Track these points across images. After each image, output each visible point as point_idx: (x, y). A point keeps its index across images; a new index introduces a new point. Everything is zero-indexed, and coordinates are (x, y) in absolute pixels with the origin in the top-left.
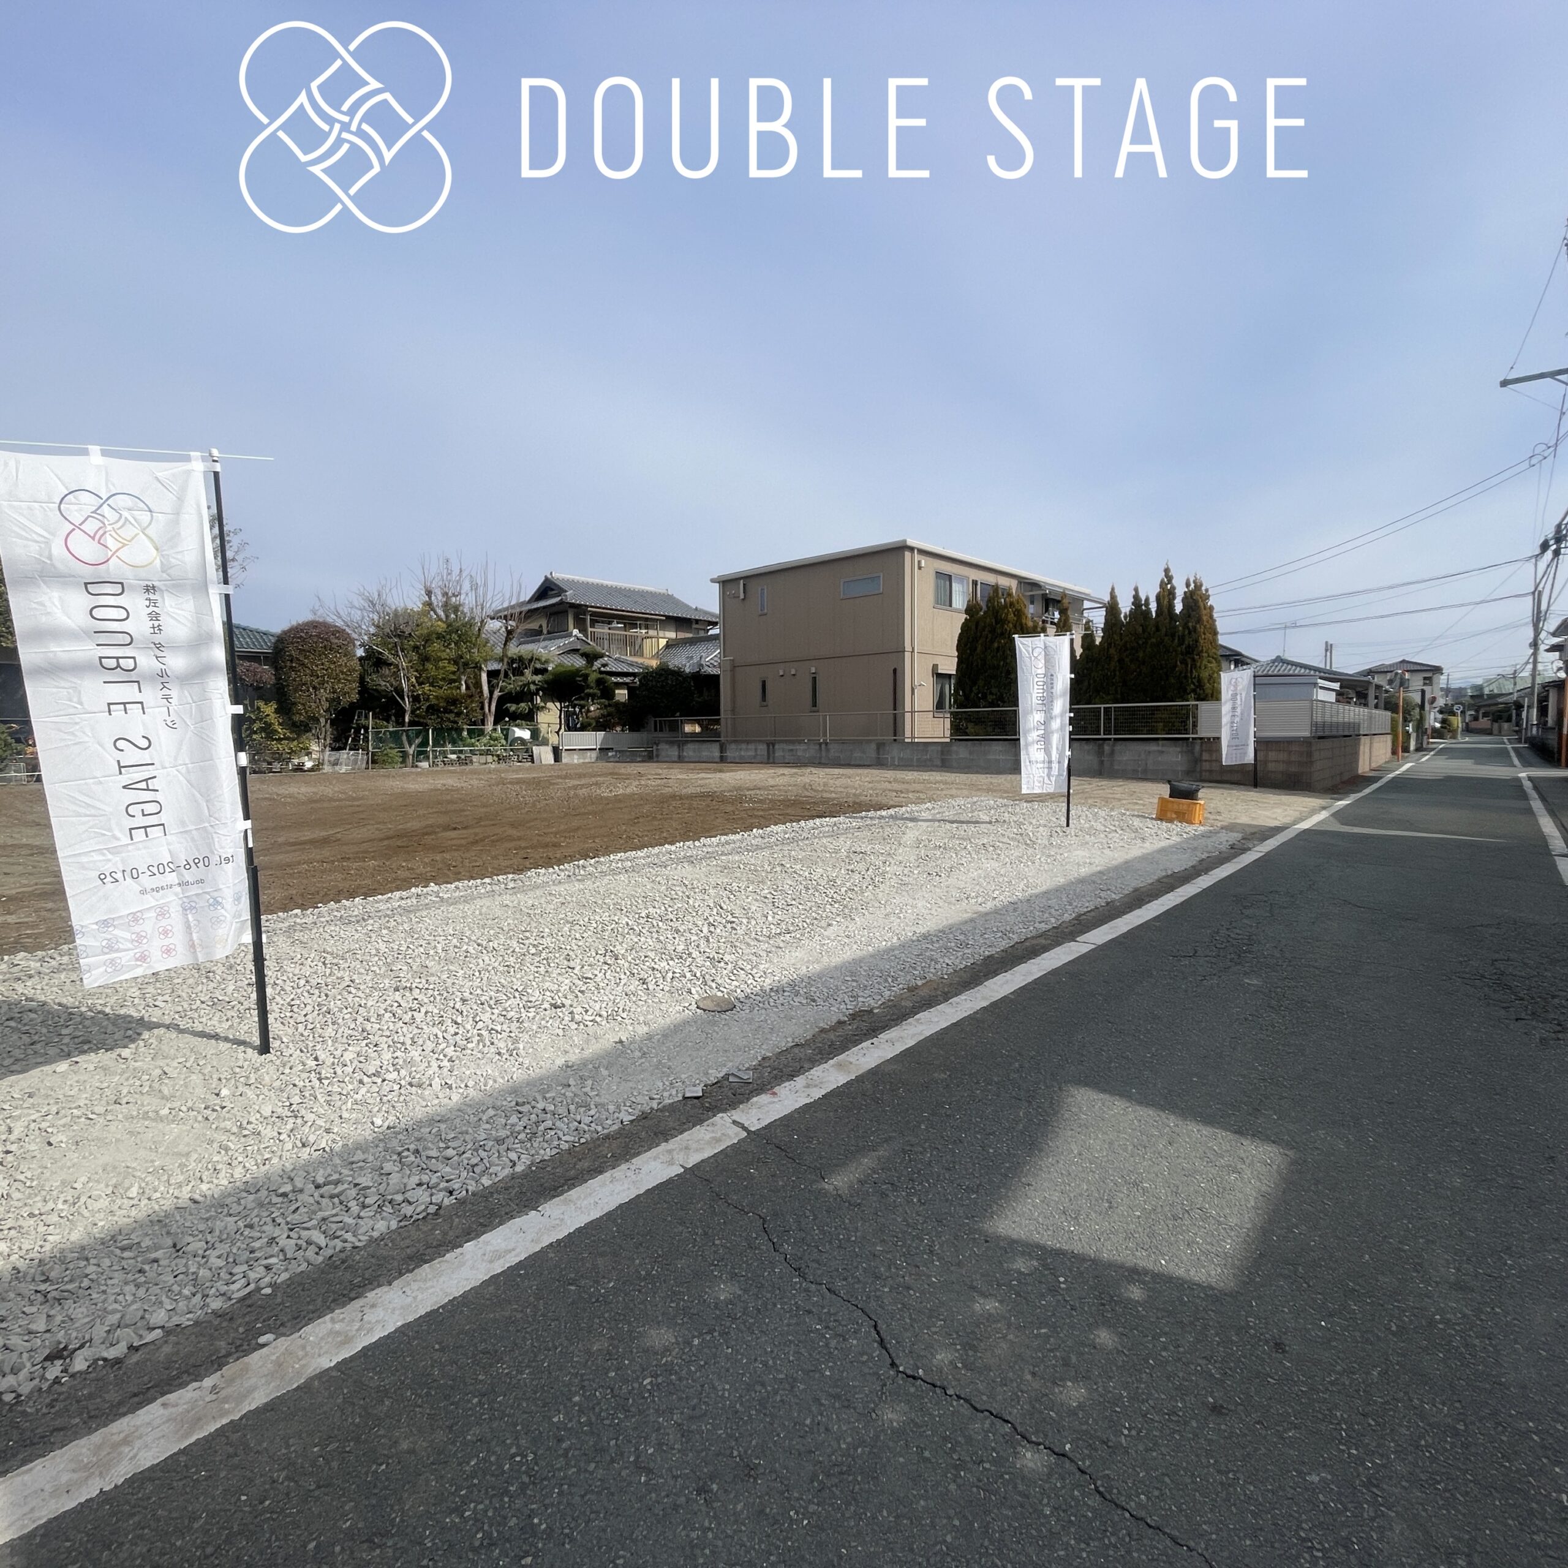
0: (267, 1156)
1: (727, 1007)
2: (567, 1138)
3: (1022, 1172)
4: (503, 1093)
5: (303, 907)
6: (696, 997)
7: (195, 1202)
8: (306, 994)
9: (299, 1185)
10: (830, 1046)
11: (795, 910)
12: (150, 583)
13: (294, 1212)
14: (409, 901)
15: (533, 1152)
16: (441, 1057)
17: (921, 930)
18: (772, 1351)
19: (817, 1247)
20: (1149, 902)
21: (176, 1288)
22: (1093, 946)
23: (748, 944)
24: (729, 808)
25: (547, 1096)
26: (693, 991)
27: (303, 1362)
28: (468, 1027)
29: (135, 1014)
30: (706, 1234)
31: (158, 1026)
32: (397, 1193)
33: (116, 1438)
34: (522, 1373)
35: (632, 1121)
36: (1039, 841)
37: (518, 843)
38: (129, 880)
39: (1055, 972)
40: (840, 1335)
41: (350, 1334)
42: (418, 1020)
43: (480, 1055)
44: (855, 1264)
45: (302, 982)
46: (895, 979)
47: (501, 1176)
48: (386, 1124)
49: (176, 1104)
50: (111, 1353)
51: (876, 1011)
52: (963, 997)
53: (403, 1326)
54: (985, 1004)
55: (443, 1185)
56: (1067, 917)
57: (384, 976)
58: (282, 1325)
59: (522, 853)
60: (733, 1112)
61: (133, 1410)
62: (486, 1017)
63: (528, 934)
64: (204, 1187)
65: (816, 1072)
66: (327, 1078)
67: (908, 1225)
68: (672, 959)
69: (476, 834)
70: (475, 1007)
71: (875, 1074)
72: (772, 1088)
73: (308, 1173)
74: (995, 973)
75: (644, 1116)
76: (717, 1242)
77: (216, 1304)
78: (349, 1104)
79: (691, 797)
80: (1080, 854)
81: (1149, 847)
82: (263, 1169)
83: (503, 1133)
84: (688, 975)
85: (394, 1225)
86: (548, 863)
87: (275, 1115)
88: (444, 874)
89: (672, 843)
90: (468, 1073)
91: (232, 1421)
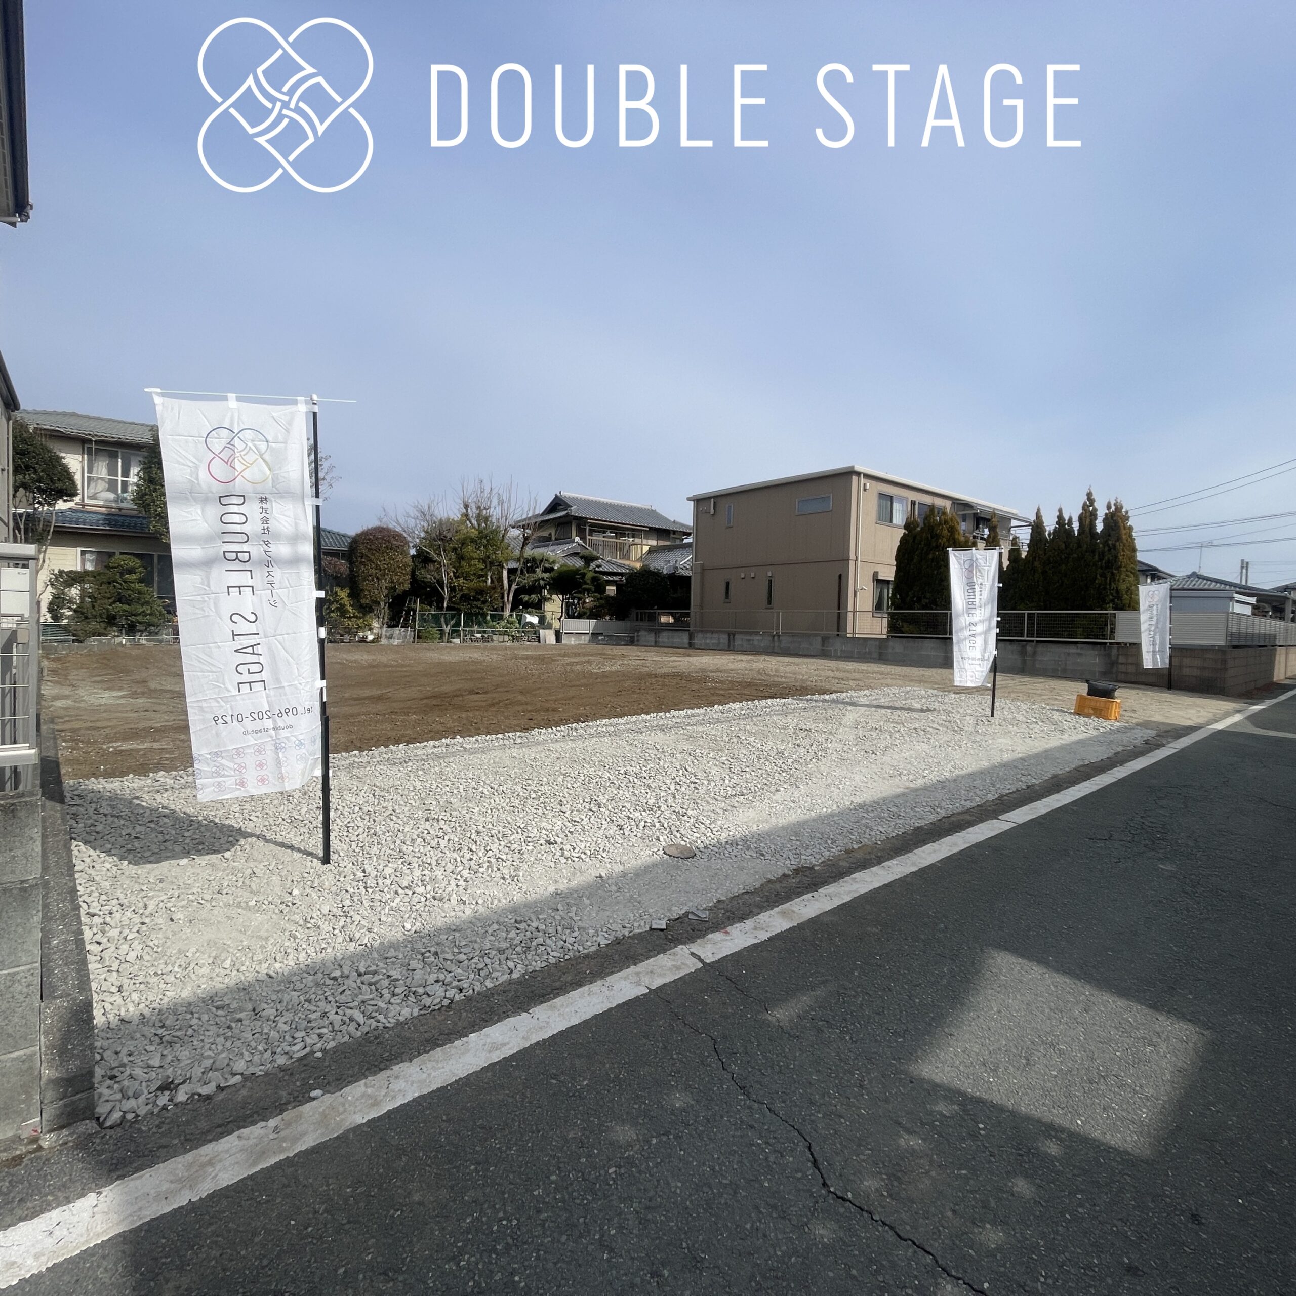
0: (324, 946)
1: (688, 855)
2: (555, 954)
3: (945, 1023)
4: (505, 911)
5: (361, 750)
6: (663, 844)
7: (270, 977)
8: (359, 819)
9: (346, 972)
10: (776, 895)
11: (748, 776)
12: (263, 496)
13: (341, 993)
14: (440, 749)
15: (527, 963)
16: (459, 877)
17: (858, 800)
18: (719, 1158)
19: (760, 1071)
20: (1067, 787)
21: (253, 1044)
22: (1015, 825)
23: (708, 802)
24: (695, 687)
25: (540, 917)
26: (661, 838)
27: (342, 1117)
28: (480, 854)
29: (235, 825)
30: (665, 1048)
31: (251, 835)
32: (419, 986)
33: (204, 1159)
34: (511, 1149)
35: (607, 945)
36: (966, 729)
37: (525, 707)
38: (235, 722)
39: (978, 845)
40: (778, 1151)
41: (379, 1099)
42: (442, 846)
43: (488, 879)
44: (793, 1089)
45: (357, 809)
46: (834, 842)
47: (501, 980)
48: (414, 929)
49: (261, 898)
50: (204, 1090)
51: (816, 868)
52: (894, 862)
53: (419, 1097)
54: (914, 869)
55: (455, 983)
56: (990, 797)
57: (418, 808)
58: (328, 1083)
59: (528, 715)
60: (692, 945)
61: (217, 1138)
62: (494, 847)
63: (530, 782)
64: (277, 965)
65: (764, 917)
66: (371, 887)
67: (841, 1059)
68: (644, 810)
69: (494, 698)
70: (486, 838)
71: (814, 922)
72: (725, 927)
73: (353, 963)
74: (924, 843)
75: (618, 942)
76: (675, 1056)
77: (281, 1060)
78: (387, 910)
79: (664, 676)
80: (1003, 742)
81: (1067, 738)
82: (320, 956)
83: (504, 945)
84: (657, 825)
85: (416, 1012)
86: (548, 725)
87: (331, 914)
88: (467, 730)
89: (647, 713)
90: (478, 892)
91: (288, 1158)
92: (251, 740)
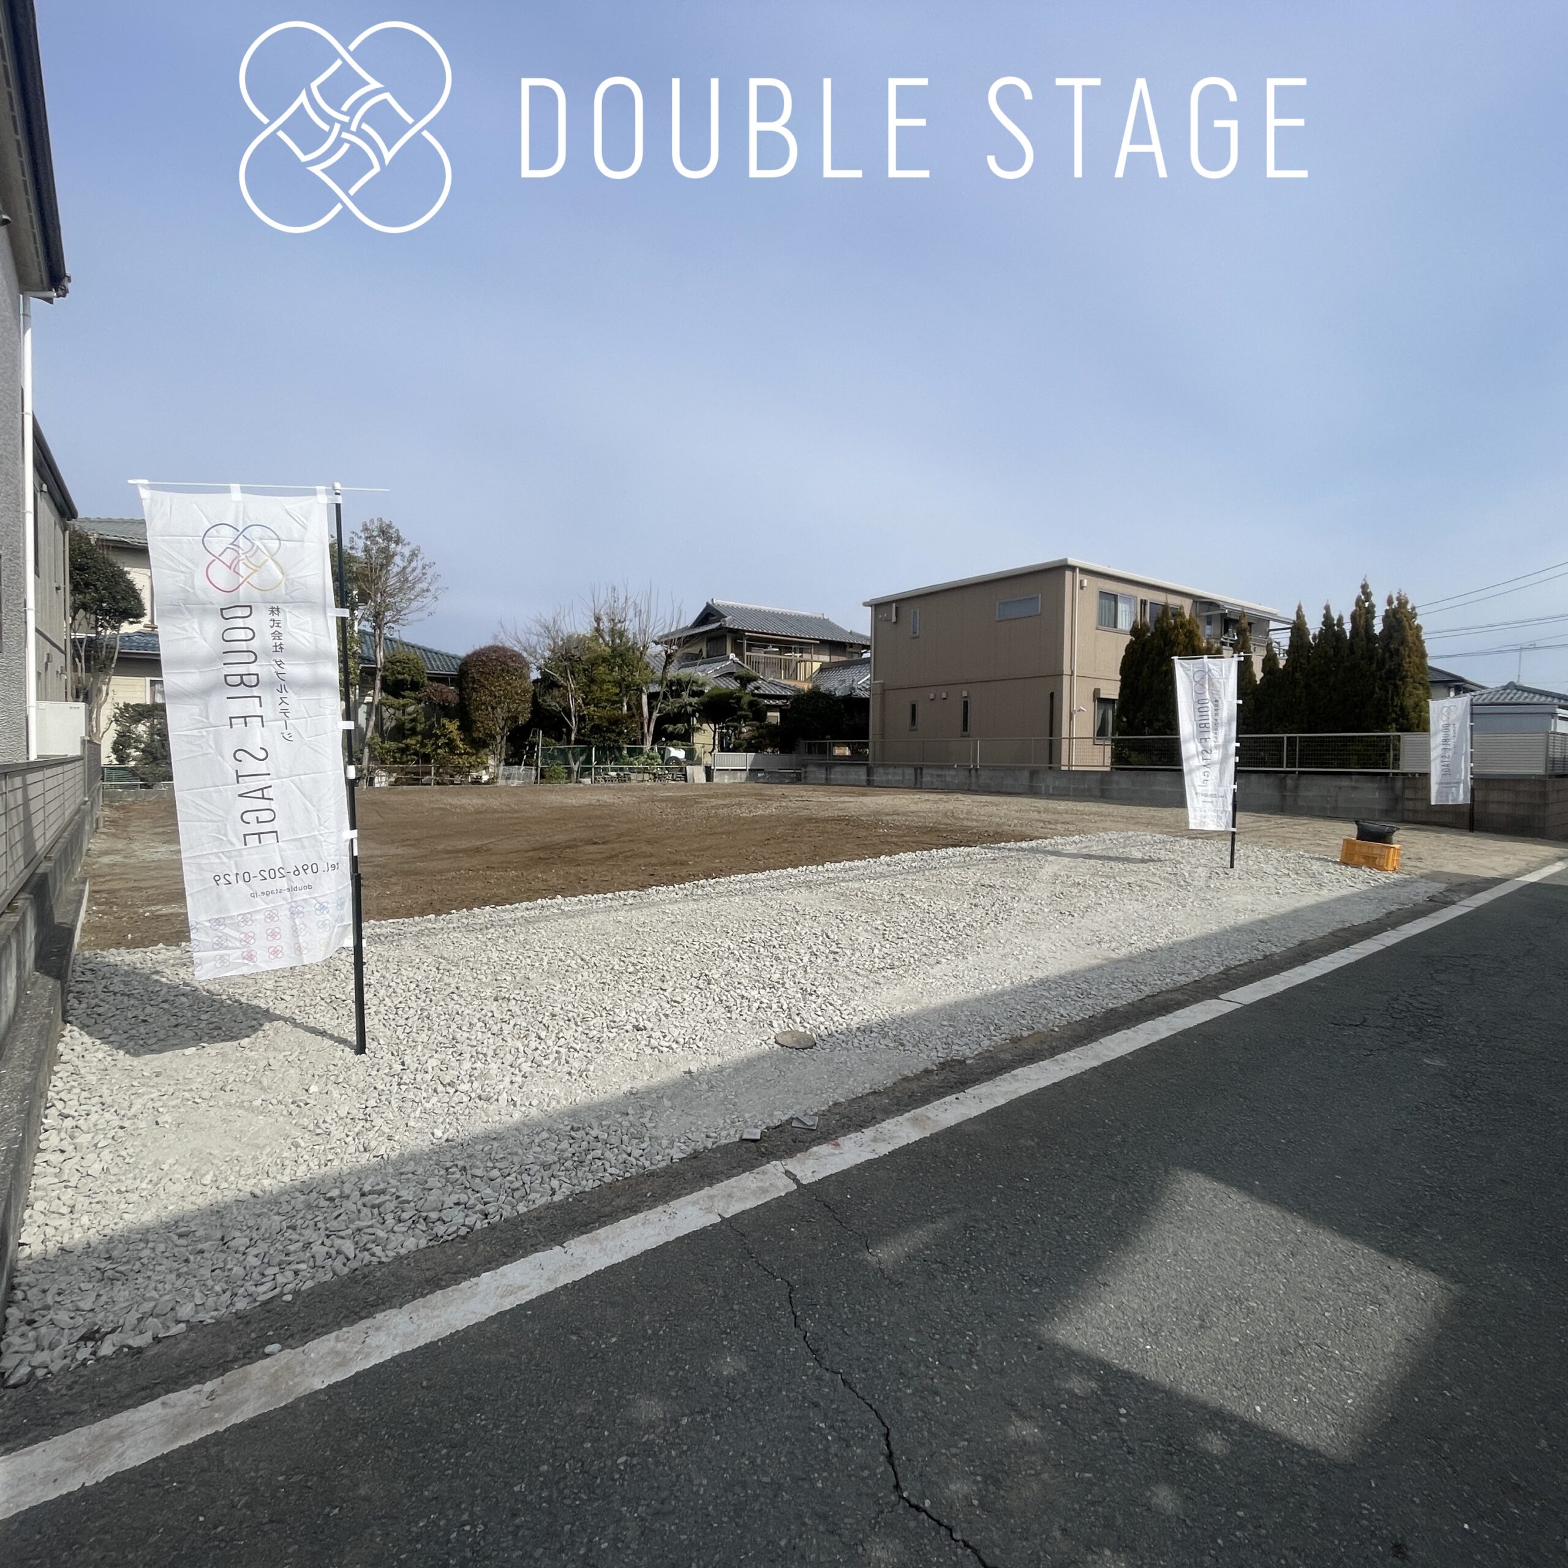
0: (330, 1157)
1: (806, 1044)
2: (613, 1170)
3: (1100, 1267)
4: (562, 1115)
6: (777, 1030)
7: (255, 1196)
8: (413, 998)
9: (347, 1191)
10: (910, 1097)
11: (905, 944)
12: (275, 606)
13: (336, 1218)
14: (532, 912)
15: (575, 1181)
16: (517, 1072)
17: (1040, 974)
18: (764, 1447)
19: (842, 1328)
20: (1317, 958)
21: (210, 1283)
22: (1239, 1006)
23: (846, 977)
24: (863, 833)
25: (604, 1123)
26: (775, 1024)
27: (296, 1380)
28: (550, 1043)
29: (263, 1006)
30: (726, 1296)
31: (279, 1018)
32: (434, 1210)
33: (114, 1431)
34: (497, 1427)
35: (681, 1160)
36: (1195, 883)
37: (648, 860)
38: (241, 882)
39: (1186, 1033)
40: (844, 1440)
41: (348, 1357)
42: (505, 1032)
43: (552, 1074)
44: (880, 1355)
45: (413, 986)
46: (998, 1028)
47: (539, 1203)
48: (445, 1137)
49: (269, 1097)
50: (137, 1342)
51: (968, 1062)
52: (1072, 1054)
53: (400, 1355)
54: (1096, 1063)
55: (480, 1207)
56: (1213, 970)
57: (488, 985)
58: (292, 1336)
59: (650, 870)
60: (789, 1161)
61: (135, 1405)
62: (568, 1034)
63: (630, 952)
64: (266, 1182)
65: (888, 1125)
66: (405, 1084)
67: (952, 1316)
68: (764, 988)
69: (613, 849)
70: (562, 1023)
71: (953, 1133)
72: (837, 1137)
73: (360, 1179)
74: (1115, 1029)
75: (695, 1155)
76: (736, 1307)
77: (241, 1304)
78: (418, 1113)
79: (826, 820)
80: (1241, 899)
81: (1326, 895)
82: (324, 1169)
83: (551, 1159)
84: (775, 1006)
85: (423, 1243)
86: (671, 881)
87: (350, 1116)
88: (568, 890)
89: (795, 867)
90: (535, 1091)
91: (217, 1432)
92: (261, 903)
